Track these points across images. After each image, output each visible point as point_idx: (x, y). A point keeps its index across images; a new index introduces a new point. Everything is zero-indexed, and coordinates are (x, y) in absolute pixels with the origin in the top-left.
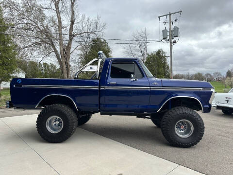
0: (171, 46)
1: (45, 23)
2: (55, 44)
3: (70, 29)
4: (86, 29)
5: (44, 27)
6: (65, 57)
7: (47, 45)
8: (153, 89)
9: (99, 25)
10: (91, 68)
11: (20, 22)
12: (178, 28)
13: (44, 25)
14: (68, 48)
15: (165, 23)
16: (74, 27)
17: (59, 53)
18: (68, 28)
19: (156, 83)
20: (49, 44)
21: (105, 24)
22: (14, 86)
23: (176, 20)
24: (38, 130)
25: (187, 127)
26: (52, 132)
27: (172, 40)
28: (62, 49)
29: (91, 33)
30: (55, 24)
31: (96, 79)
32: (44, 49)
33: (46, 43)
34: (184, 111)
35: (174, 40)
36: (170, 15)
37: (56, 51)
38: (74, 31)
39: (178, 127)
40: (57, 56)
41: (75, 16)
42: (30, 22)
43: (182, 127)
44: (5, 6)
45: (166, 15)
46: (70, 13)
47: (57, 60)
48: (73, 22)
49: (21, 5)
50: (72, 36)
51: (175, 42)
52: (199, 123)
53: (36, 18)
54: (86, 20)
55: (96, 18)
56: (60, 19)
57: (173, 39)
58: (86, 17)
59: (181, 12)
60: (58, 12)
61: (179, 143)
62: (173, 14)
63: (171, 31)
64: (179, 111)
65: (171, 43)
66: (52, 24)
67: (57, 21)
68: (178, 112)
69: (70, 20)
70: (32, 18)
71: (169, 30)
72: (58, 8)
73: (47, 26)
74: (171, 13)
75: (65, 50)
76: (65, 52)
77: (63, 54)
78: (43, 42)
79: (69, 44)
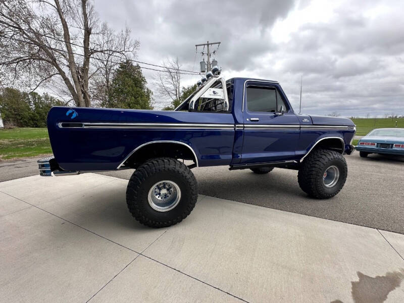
3: (84, 41)
6: (80, 83)
8: (303, 128)
9: (128, 43)
10: (214, 93)
12: (216, 61)
14: (85, 69)
15: (203, 54)
19: (305, 120)
21: (137, 43)
22: (60, 125)
23: (214, 52)
28: (74, 71)
31: (226, 112)
33: (39, 59)
36: (208, 45)
38: (91, 46)
45: (204, 45)
48: (88, 32)
50: (88, 53)
55: (124, 33)
56: (66, 23)
59: (219, 43)
60: (60, 11)
62: (211, 44)
63: (209, 64)
71: (207, 63)
74: (210, 42)
75: (79, 73)
76: (81, 76)
77: (76, 78)
78: (33, 57)
79: (85, 65)
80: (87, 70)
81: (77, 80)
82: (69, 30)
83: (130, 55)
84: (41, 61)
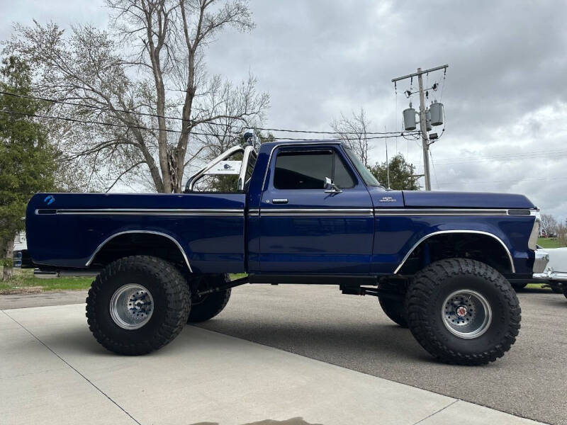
0: (426, 148)
1: (127, 96)
2: (148, 144)
3: (184, 109)
4: (222, 110)
5: (124, 106)
6: (170, 173)
7: (130, 147)
8: (381, 213)
9: (252, 100)
10: (226, 167)
11: (69, 96)
12: (441, 105)
13: (126, 103)
14: (180, 152)
15: (409, 93)
16: (192, 105)
17: (158, 165)
18: (181, 108)
19: (387, 199)
20: (135, 145)
21: (266, 97)
22: (37, 212)
23: (435, 87)
24: (89, 322)
25: (473, 312)
26: (124, 325)
27: (428, 134)
28: (164, 155)
29: (235, 118)
30: (150, 98)
31: (239, 192)
32: (124, 158)
33: (127, 142)
34: (464, 268)
35: (431, 132)
36: (420, 75)
37: (149, 160)
38: (193, 114)
39: (451, 313)
40: (153, 170)
41: (196, 78)
42: (92, 95)
43: (462, 311)
44: (36, 59)
45: (411, 76)
46: (186, 73)
47: (151, 180)
48: (191, 93)
49: (74, 56)
50: (188, 124)
51: (434, 137)
52: (505, 297)
53: (106, 86)
54: (221, 88)
55: (246, 85)
56: (163, 86)
57: (429, 129)
58: (223, 82)
59: (445, 67)
60: (157, 71)
61: (455, 353)
62: (427, 72)
63: (423, 111)
64: (452, 267)
65: (425, 140)
66: (142, 99)
67: (155, 93)
68: (449, 270)
69: (184, 87)
70: (97, 86)
71: (419, 111)
72: (158, 63)
73: (131, 104)
74: (423, 70)
75: (171, 158)
76: (172, 162)
77: (166, 167)
78: (120, 140)
79: (180, 144)
80: (184, 151)
81: (166, 170)
82: (166, 96)
83: (254, 120)
84: (129, 145)
